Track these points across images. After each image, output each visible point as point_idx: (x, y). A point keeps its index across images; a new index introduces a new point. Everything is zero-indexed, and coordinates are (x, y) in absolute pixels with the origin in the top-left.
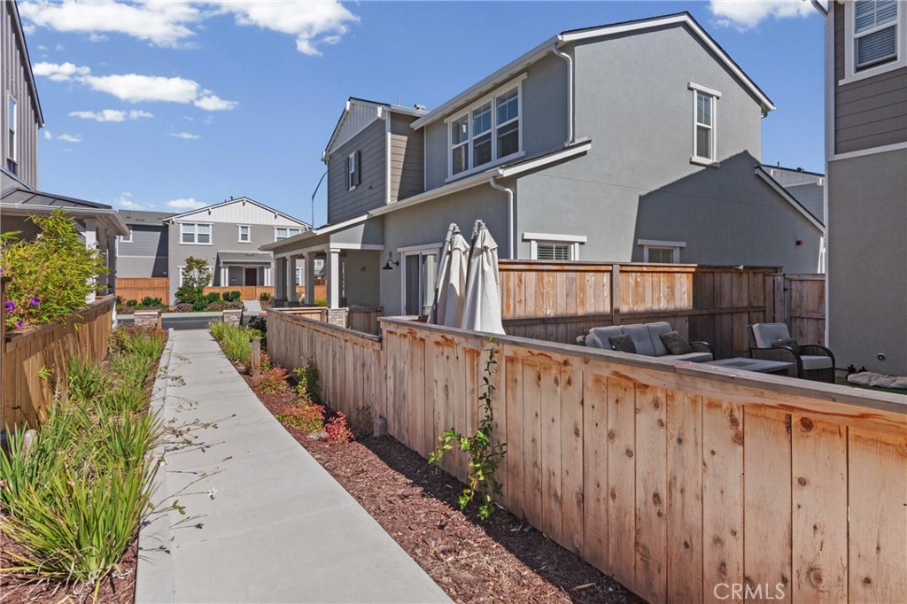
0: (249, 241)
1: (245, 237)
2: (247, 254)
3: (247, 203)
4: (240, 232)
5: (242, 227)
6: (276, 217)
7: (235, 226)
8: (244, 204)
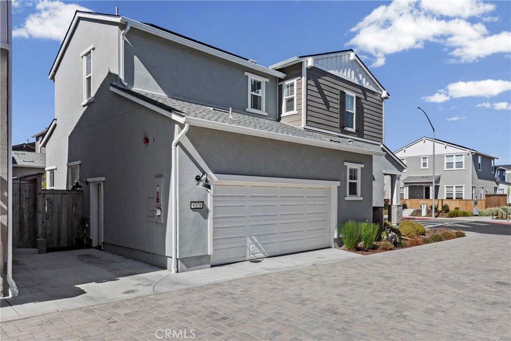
0: (427, 167)
1: (425, 164)
2: (423, 177)
3: (426, 140)
4: (422, 161)
5: (423, 158)
6: (446, 147)
7: (418, 158)
8: (424, 141)
